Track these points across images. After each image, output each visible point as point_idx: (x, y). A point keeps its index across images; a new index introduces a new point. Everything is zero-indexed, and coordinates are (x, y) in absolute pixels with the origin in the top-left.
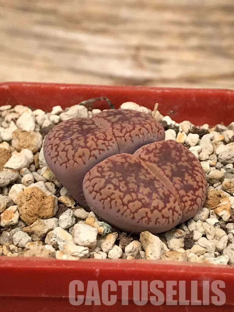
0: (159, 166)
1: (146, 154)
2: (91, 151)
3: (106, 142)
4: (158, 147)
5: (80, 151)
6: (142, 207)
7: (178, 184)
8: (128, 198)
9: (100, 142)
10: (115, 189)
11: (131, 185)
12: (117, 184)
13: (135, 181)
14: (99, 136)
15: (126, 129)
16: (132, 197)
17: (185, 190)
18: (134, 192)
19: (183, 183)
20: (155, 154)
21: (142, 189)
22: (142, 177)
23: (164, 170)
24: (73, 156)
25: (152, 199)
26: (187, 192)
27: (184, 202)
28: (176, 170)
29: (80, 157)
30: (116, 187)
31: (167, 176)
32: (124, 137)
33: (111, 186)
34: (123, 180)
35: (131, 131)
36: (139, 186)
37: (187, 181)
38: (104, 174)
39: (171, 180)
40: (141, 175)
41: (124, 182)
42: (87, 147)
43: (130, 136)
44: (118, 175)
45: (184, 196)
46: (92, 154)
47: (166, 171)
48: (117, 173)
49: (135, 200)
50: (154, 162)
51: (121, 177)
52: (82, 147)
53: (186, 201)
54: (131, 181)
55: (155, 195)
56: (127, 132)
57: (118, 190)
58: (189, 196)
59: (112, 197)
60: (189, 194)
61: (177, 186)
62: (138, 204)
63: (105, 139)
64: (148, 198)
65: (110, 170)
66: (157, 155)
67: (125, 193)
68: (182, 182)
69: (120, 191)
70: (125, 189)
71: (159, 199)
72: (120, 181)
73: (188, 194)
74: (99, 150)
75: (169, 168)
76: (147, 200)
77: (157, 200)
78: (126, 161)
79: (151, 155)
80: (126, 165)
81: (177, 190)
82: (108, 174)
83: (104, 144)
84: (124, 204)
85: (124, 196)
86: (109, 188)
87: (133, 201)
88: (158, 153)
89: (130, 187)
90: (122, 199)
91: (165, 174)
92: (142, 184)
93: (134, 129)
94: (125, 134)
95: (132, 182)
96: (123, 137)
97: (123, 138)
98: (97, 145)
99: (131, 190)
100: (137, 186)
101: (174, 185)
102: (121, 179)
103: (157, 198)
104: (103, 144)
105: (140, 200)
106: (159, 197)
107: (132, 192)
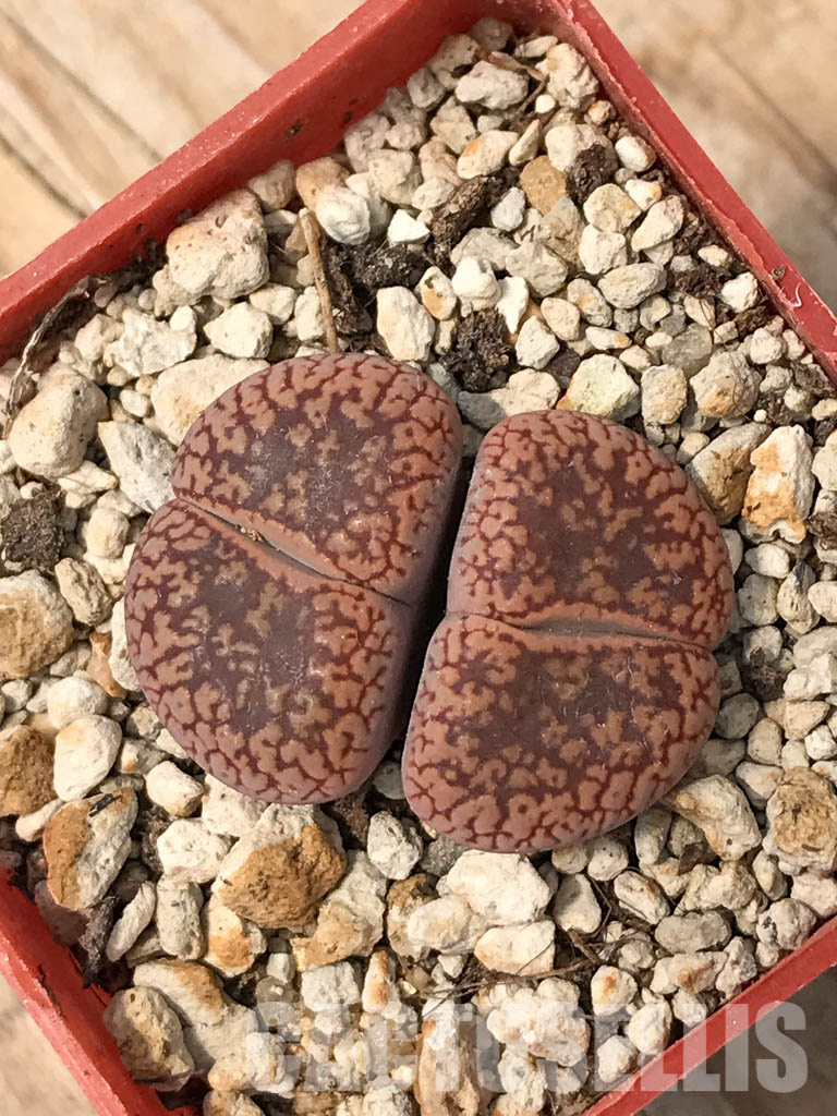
0: (569, 602)
1: (508, 595)
2: (358, 711)
3: (370, 642)
4: (520, 541)
5: (332, 738)
6: (635, 779)
7: (654, 603)
8: (587, 791)
9: (357, 661)
10: (540, 800)
11: (569, 751)
12: (534, 782)
13: (564, 729)
14: (342, 647)
15: (378, 539)
16: (596, 780)
17: (681, 602)
18: (588, 762)
19: (663, 587)
20: (530, 572)
21: (598, 736)
22: (569, 692)
23: (588, 598)
24: (327, 764)
25: (642, 730)
26: (689, 603)
27: (701, 631)
28: (616, 565)
29: (345, 752)
30: (538, 792)
31: (611, 607)
32: (389, 565)
33: (521, 799)
34: (538, 758)
35: (394, 534)
36: (586, 734)
37: (666, 570)
38: (474, 782)
39: (628, 608)
40: (563, 692)
41: (544, 762)
42: (343, 712)
43: (404, 549)
44: (512, 753)
45: (690, 619)
46: (366, 712)
47: (598, 595)
48: (505, 752)
49: (608, 778)
50: (550, 600)
51: (524, 753)
52: (331, 724)
53: (705, 623)
54: (558, 741)
55: (639, 716)
56: (386, 547)
57: (548, 797)
58: (701, 605)
59: (546, 822)
60: (697, 598)
61: (656, 610)
62: (620, 782)
63: (362, 636)
64: (632, 740)
65: (483, 760)
66: (540, 571)
67: (571, 787)
68: (656, 586)
69: (556, 792)
70: (562, 775)
71: (656, 713)
72: (533, 768)
73: (696, 602)
74: (373, 682)
75: (596, 579)
76: (633, 748)
77: (655, 723)
78: (496, 689)
79: (525, 586)
80: (505, 702)
81: (663, 620)
82: (484, 775)
83: (370, 652)
84: (587, 814)
85: (576, 797)
86: (523, 809)
87: (605, 786)
88: (539, 563)
89: (569, 760)
90: (576, 808)
91: (599, 605)
92: (588, 719)
93: (396, 521)
94: (387, 557)
95: (564, 741)
96: (386, 569)
97: (390, 573)
98: (359, 679)
99: (579, 765)
100: (582, 741)
101: (646, 618)
102: (529, 759)
103: (651, 716)
104: (367, 659)
105: (620, 768)
106: (651, 709)
107: (584, 767)
